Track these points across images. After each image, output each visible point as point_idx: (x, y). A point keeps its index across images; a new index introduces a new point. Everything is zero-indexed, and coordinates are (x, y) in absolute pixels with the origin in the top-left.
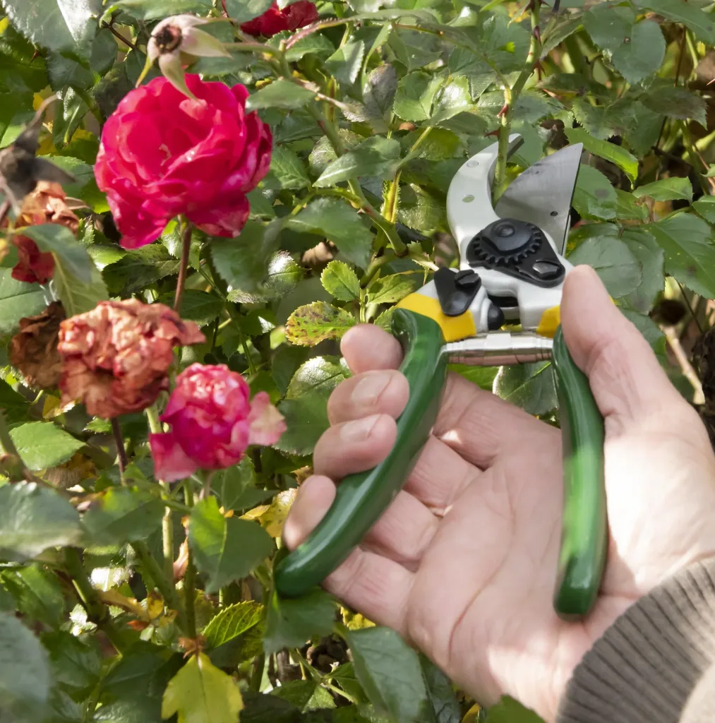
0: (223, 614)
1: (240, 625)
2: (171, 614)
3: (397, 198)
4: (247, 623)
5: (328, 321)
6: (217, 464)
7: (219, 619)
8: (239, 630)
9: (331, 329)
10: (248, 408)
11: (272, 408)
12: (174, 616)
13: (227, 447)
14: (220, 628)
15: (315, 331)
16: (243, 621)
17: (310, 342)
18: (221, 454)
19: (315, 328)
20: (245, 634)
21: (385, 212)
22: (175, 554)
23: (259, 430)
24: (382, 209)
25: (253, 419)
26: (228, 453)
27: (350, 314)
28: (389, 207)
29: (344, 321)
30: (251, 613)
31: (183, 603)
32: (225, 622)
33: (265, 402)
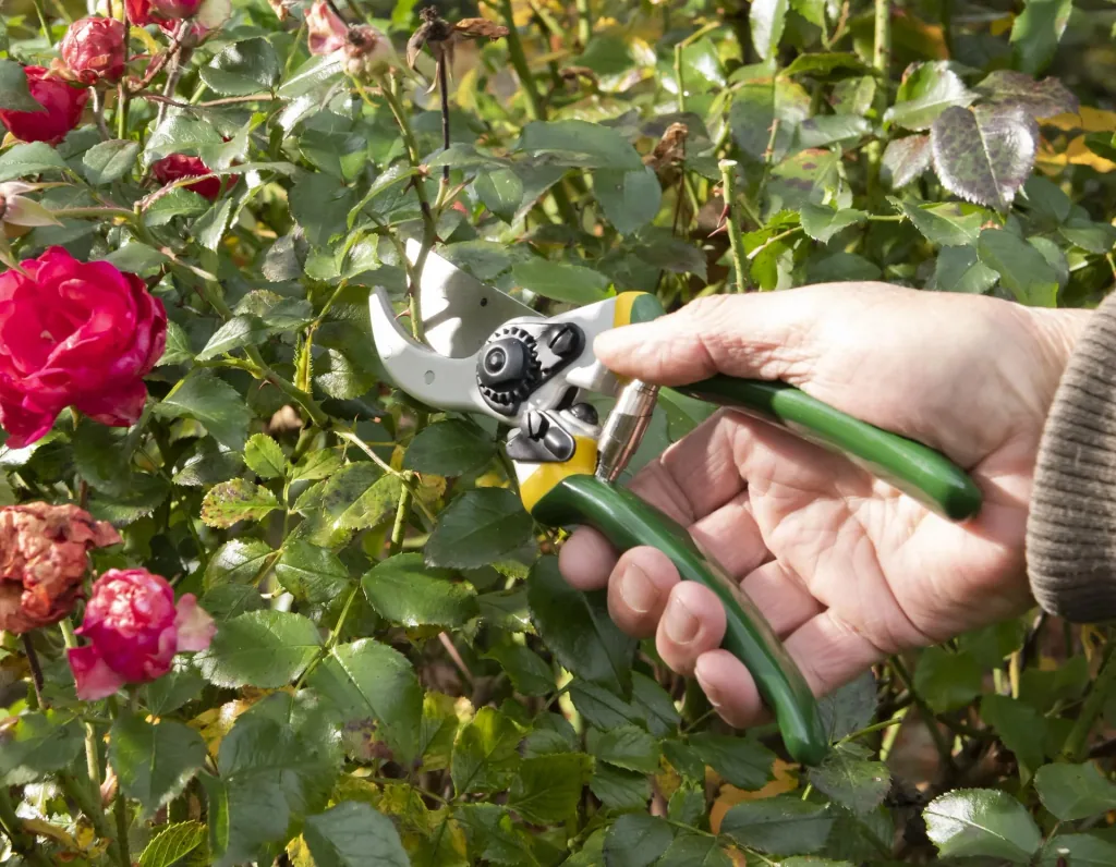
0: (160, 838)
1: (181, 848)
2: (103, 843)
3: (309, 366)
4: (188, 846)
5: (247, 500)
6: (144, 676)
7: (156, 843)
8: (179, 853)
9: (248, 508)
10: (174, 613)
11: (199, 610)
12: (106, 845)
13: (155, 657)
14: (158, 853)
15: (232, 512)
16: (184, 843)
17: (224, 523)
18: (148, 665)
19: (232, 508)
20: (186, 858)
21: (299, 381)
22: (103, 776)
23: (187, 636)
24: (295, 378)
25: (180, 624)
26: (156, 664)
27: (271, 493)
28: (302, 376)
29: (264, 500)
30: (192, 834)
31: (114, 828)
32: (162, 847)
33: (191, 604)
